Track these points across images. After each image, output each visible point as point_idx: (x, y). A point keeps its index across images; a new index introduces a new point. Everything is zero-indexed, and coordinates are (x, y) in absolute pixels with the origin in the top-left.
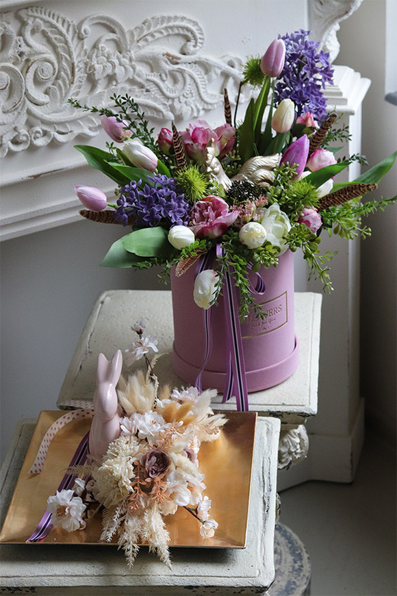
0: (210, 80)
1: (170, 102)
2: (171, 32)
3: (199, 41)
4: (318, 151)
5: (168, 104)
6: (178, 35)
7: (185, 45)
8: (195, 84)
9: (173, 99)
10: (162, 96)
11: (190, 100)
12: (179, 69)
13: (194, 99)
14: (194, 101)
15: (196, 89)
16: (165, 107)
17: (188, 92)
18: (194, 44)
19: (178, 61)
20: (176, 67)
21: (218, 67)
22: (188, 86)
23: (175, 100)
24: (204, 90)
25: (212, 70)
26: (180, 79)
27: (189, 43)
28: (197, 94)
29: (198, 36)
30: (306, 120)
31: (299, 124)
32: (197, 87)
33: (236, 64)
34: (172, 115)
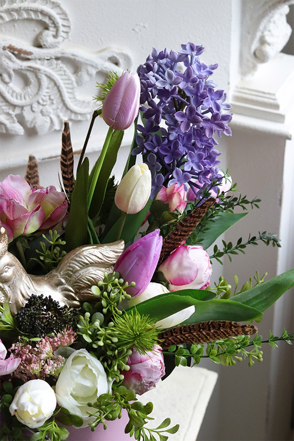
0: (79, 82)
1: (18, 111)
2: (16, 16)
3: (61, 29)
4: (182, 249)
5: (13, 113)
6: (30, 20)
7: (41, 34)
8: (56, 88)
9: (22, 107)
10: (4, 104)
11: (49, 109)
12: (30, 67)
13: (54, 106)
14: (54, 110)
15: (58, 95)
16: (8, 117)
17: (44, 98)
18: (54, 33)
19: (29, 57)
20: (25, 64)
21: (92, 66)
22: (44, 91)
23: (25, 108)
24: (71, 96)
25: (83, 69)
26: (32, 80)
27: (46, 32)
28: (60, 100)
29: (60, 22)
30: (170, 197)
31: (158, 200)
32: (60, 91)
33: (121, 61)
34: (21, 128)
